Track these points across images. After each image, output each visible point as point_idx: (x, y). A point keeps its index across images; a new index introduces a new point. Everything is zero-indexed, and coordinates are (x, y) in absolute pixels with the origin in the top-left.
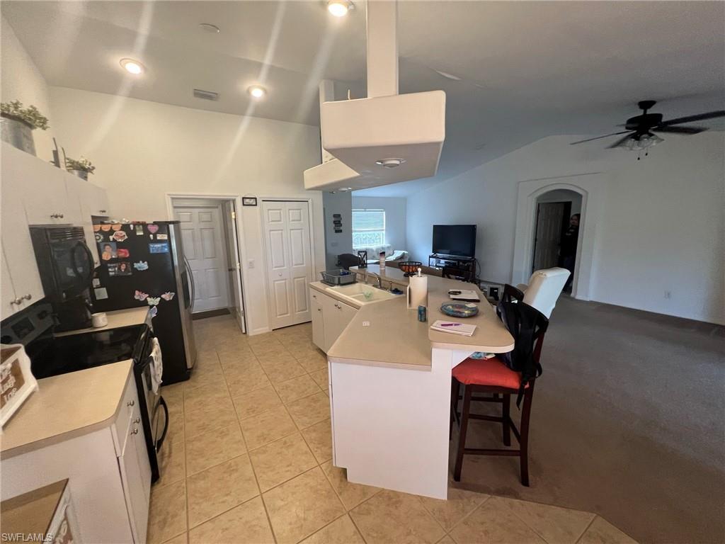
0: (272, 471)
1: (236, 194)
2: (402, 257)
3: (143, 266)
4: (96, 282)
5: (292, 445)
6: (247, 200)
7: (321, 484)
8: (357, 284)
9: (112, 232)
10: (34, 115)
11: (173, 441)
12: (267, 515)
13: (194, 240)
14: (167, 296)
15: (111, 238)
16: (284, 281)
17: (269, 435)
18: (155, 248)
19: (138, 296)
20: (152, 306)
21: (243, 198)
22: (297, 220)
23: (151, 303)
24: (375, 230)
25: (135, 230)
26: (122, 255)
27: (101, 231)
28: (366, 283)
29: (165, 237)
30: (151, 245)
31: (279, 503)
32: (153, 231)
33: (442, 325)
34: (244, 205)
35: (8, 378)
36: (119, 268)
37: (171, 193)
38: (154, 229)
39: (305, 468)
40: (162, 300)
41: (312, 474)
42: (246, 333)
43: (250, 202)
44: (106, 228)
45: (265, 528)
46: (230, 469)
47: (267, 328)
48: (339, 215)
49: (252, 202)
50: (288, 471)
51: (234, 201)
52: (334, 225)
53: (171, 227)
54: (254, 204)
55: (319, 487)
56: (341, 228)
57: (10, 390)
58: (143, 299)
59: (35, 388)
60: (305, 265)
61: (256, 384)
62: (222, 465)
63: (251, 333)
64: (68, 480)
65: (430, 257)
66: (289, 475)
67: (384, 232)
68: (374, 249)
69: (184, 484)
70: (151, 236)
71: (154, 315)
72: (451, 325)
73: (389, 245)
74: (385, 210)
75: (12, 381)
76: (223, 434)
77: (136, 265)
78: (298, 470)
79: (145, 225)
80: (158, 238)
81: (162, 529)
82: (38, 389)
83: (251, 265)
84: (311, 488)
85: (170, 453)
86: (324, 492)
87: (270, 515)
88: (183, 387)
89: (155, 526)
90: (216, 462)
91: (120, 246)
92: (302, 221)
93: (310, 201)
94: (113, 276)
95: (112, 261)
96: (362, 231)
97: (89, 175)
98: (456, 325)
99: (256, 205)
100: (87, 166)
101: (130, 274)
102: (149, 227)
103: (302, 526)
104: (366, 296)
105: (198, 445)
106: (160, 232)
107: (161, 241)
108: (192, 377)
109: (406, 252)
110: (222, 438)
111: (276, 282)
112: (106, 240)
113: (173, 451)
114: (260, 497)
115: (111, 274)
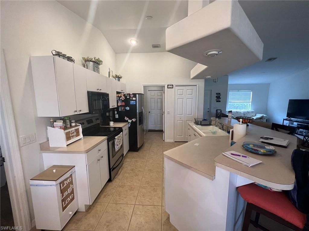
0: (144, 198)
1: (165, 84)
2: (261, 118)
3: (128, 108)
4: (116, 112)
5: (156, 191)
6: (169, 86)
7: (158, 215)
8: (211, 126)
9: (121, 96)
10: (98, 60)
11: (122, 170)
12: (132, 214)
13: (154, 103)
14: (134, 120)
15: (121, 98)
16: (182, 121)
17: (150, 182)
18: (132, 102)
19: (126, 119)
20: (129, 123)
21: (168, 85)
22: (191, 94)
23: (129, 122)
24: (244, 102)
25: (127, 96)
26: (123, 104)
27: (118, 96)
28: (216, 126)
29: (135, 99)
30: (131, 102)
31: (139, 213)
32: (132, 97)
33: (232, 154)
34: (168, 88)
35: (74, 132)
36: (122, 109)
37: (143, 84)
38: (132, 96)
39: (156, 204)
40: (132, 121)
41: (157, 208)
42: (164, 140)
43: (170, 87)
44: (120, 95)
45: (128, 219)
46: (131, 189)
47: (173, 140)
48: (220, 93)
49: (171, 86)
50: (148, 201)
51: (164, 86)
52: (216, 98)
53: (137, 95)
54: (172, 87)
55: (156, 216)
56: (220, 100)
57: (73, 136)
58: (127, 120)
59: (82, 138)
60: (192, 115)
61: (157, 161)
62: (130, 186)
63: (165, 141)
64: (75, 166)
65: (284, 120)
66: (148, 203)
67: (250, 103)
68: (242, 112)
69: (117, 186)
70: (131, 98)
71: (129, 126)
72: (240, 156)
73: (253, 111)
74: (252, 91)
75: (75, 133)
76: (137, 175)
77: (126, 108)
78: (152, 203)
79: (130, 94)
80: (133, 99)
81: (104, 197)
82: (83, 138)
83: (168, 113)
84: (153, 214)
85: (119, 174)
86: (157, 219)
87: (133, 215)
88: (135, 154)
89: (103, 196)
90: (129, 184)
91: (123, 101)
92: (193, 95)
93: (198, 85)
94: (120, 111)
95: (120, 106)
96: (235, 102)
97: (120, 79)
98: (243, 156)
99: (173, 88)
100: (120, 76)
101: (124, 111)
102: (131, 95)
103: (141, 228)
104: (212, 132)
105: (127, 175)
106: (133, 97)
107: (134, 100)
108: (139, 151)
109: (264, 115)
110: (135, 176)
111: (179, 121)
112: (119, 99)
113: (121, 174)
114: (134, 205)
115: (120, 110)
